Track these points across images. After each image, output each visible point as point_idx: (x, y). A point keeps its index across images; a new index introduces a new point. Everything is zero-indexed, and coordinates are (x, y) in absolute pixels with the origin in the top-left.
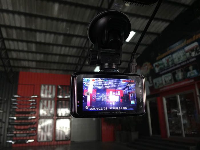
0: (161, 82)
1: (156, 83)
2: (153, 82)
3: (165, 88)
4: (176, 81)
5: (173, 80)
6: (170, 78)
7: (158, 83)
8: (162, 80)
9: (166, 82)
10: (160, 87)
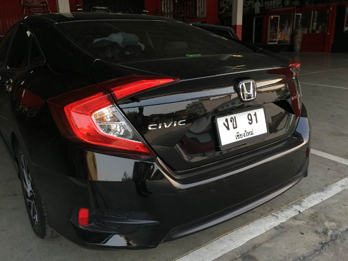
0: (271, 5)
1: (267, 5)
2: (264, 4)
3: (274, 10)
4: (284, 6)
5: (282, 5)
6: (280, 3)
7: (269, 5)
8: (273, 3)
9: (275, 5)
10: (271, 8)
